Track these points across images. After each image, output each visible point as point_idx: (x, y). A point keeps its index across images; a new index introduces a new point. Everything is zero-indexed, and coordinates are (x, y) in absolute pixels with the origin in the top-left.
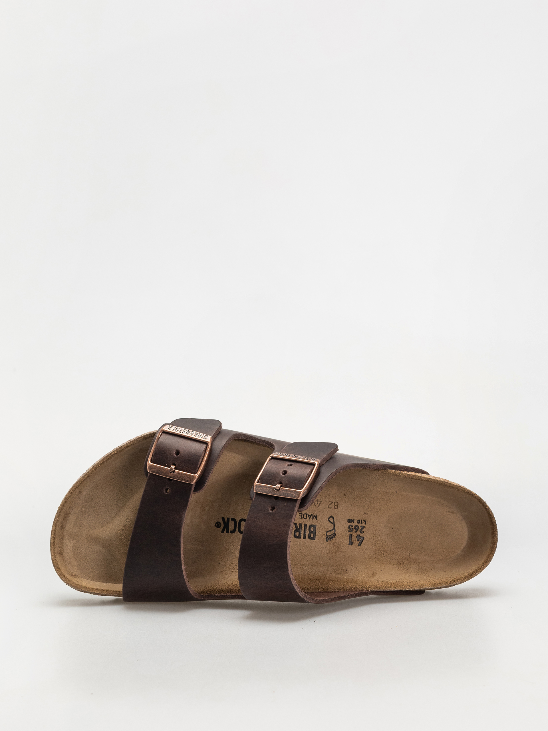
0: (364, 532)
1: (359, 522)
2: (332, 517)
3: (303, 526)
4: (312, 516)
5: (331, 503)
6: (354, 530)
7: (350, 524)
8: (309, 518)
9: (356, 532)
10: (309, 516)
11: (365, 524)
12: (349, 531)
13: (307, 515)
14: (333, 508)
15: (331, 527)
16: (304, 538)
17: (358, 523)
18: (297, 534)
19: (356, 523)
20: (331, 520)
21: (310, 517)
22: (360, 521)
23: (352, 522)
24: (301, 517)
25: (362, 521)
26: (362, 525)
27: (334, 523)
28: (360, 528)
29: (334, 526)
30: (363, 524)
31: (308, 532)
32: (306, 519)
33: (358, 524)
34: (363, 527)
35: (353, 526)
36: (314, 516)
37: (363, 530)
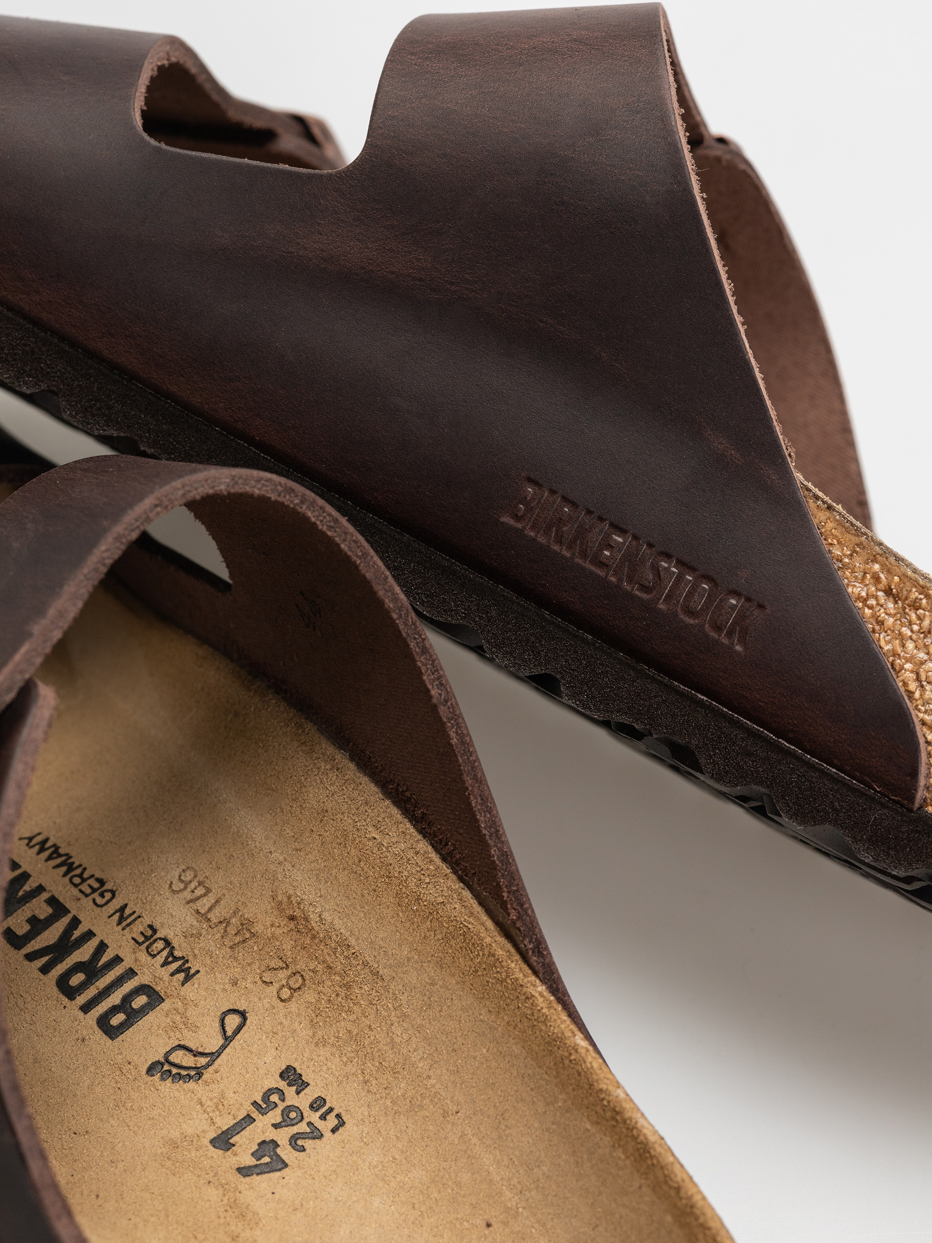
0: (303, 1149)
1: (317, 1104)
2: (243, 1014)
3: (118, 971)
4: (180, 963)
5: (281, 964)
6: (275, 1116)
7: (282, 1085)
8: (165, 964)
9: (276, 1126)
10: (171, 954)
11: (334, 1131)
12: (255, 1104)
13: (168, 950)
14: (273, 990)
15: (214, 1043)
16: (86, 1008)
17: (311, 1107)
18: (77, 979)
19: (303, 1101)
20: (232, 1022)
21: (170, 959)
22: (324, 1105)
23: (294, 1088)
24: (141, 939)
25: (331, 1110)
26: (319, 1124)
27: (228, 1040)
28: (303, 1127)
29: (224, 1047)
30: (325, 1127)
31: (115, 998)
32: (154, 956)
33: (307, 1112)
34: (316, 1134)
35: (283, 1100)
36: (187, 965)
37: (308, 1144)
